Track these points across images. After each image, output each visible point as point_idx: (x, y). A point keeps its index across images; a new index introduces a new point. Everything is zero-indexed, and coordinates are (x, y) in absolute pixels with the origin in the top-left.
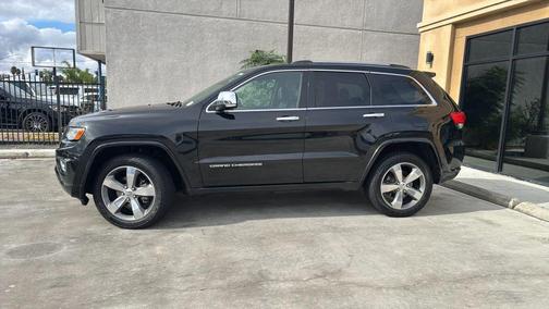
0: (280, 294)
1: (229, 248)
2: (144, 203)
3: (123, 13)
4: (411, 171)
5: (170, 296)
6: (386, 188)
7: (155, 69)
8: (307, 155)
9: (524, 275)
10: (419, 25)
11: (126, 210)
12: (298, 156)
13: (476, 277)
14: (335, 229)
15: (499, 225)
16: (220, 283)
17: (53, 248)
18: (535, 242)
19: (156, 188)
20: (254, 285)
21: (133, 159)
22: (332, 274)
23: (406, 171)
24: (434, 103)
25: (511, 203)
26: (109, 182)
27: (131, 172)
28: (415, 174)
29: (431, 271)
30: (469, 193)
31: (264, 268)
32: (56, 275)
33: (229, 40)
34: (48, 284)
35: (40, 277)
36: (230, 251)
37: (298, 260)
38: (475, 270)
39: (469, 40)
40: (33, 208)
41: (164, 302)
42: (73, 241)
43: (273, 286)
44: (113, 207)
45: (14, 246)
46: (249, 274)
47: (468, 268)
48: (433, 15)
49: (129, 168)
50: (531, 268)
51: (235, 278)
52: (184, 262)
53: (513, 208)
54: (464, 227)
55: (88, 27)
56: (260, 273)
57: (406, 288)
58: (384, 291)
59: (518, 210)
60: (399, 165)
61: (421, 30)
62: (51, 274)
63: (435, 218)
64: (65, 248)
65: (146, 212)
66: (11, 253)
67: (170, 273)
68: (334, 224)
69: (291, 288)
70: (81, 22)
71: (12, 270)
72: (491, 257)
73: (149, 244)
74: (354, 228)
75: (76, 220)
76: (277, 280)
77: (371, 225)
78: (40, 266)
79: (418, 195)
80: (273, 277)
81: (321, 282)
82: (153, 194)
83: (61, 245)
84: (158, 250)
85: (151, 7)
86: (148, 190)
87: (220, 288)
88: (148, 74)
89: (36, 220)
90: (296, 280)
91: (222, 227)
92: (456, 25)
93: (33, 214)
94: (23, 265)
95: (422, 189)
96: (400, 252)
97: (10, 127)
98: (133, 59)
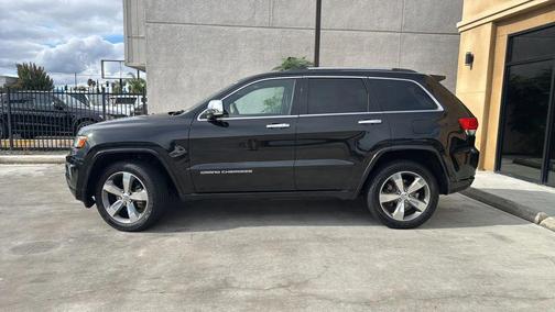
0: (235, 302)
1: (206, 254)
2: (139, 207)
3: (162, 27)
4: (414, 180)
5: (130, 297)
6: (385, 198)
7: (192, 79)
8: (299, 163)
9: (511, 298)
10: (458, 25)
11: (123, 213)
12: (290, 163)
13: (452, 296)
14: (324, 239)
15: (513, 241)
16: (182, 287)
17: (50, 247)
18: (545, 262)
19: (149, 193)
20: (214, 291)
21: (129, 165)
22: (297, 285)
23: (408, 180)
24: (441, 108)
25: (537, 218)
26: (108, 187)
27: (127, 177)
28: (417, 183)
29: (405, 287)
30: (495, 206)
31: (232, 275)
32: (41, 271)
33: (262, 49)
34: (31, 279)
35: (27, 272)
36: (207, 257)
37: (270, 269)
38: (455, 289)
39: (511, 38)
40: (53, 209)
41: (121, 302)
42: (71, 240)
43: (232, 293)
44: (112, 211)
45: (20, 243)
46: (215, 280)
47: (448, 287)
48: (473, 13)
49: (125, 174)
50: (525, 290)
51: (198, 284)
52: (159, 265)
53: (539, 223)
54: (470, 242)
55: (135, 41)
56: (225, 281)
57: (368, 303)
58: (342, 304)
59: (544, 226)
60: (399, 174)
61: (460, 30)
62: (37, 270)
63: (440, 231)
64: (62, 246)
65: (141, 216)
66: (15, 250)
67: (140, 275)
68: (326, 234)
69: (246, 296)
70: (129, 37)
71: (8, 264)
72: (483, 277)
73: (137, 247)
74: (345, 239)
75: (83, 222)
76: (238, 288)
77: (367, 236)
78: (32, 263)
79: (422, 206)
80: (235, 285)
81: (281, 292)
82: (146, 199)
83: (59, 244)
84: (141, 253)
85: (187, 20)
86: (141, 195)
87: (181, 292)
88: (185, 84)
89: (50, 221)
90: (258, 289)
91: (212, 232)
92: (497, 23)
93: (50, 215)
94: (20, 260)
95: (427, 200)
96: (380, 266)
97: (67, 135)
98: (171, 70)
